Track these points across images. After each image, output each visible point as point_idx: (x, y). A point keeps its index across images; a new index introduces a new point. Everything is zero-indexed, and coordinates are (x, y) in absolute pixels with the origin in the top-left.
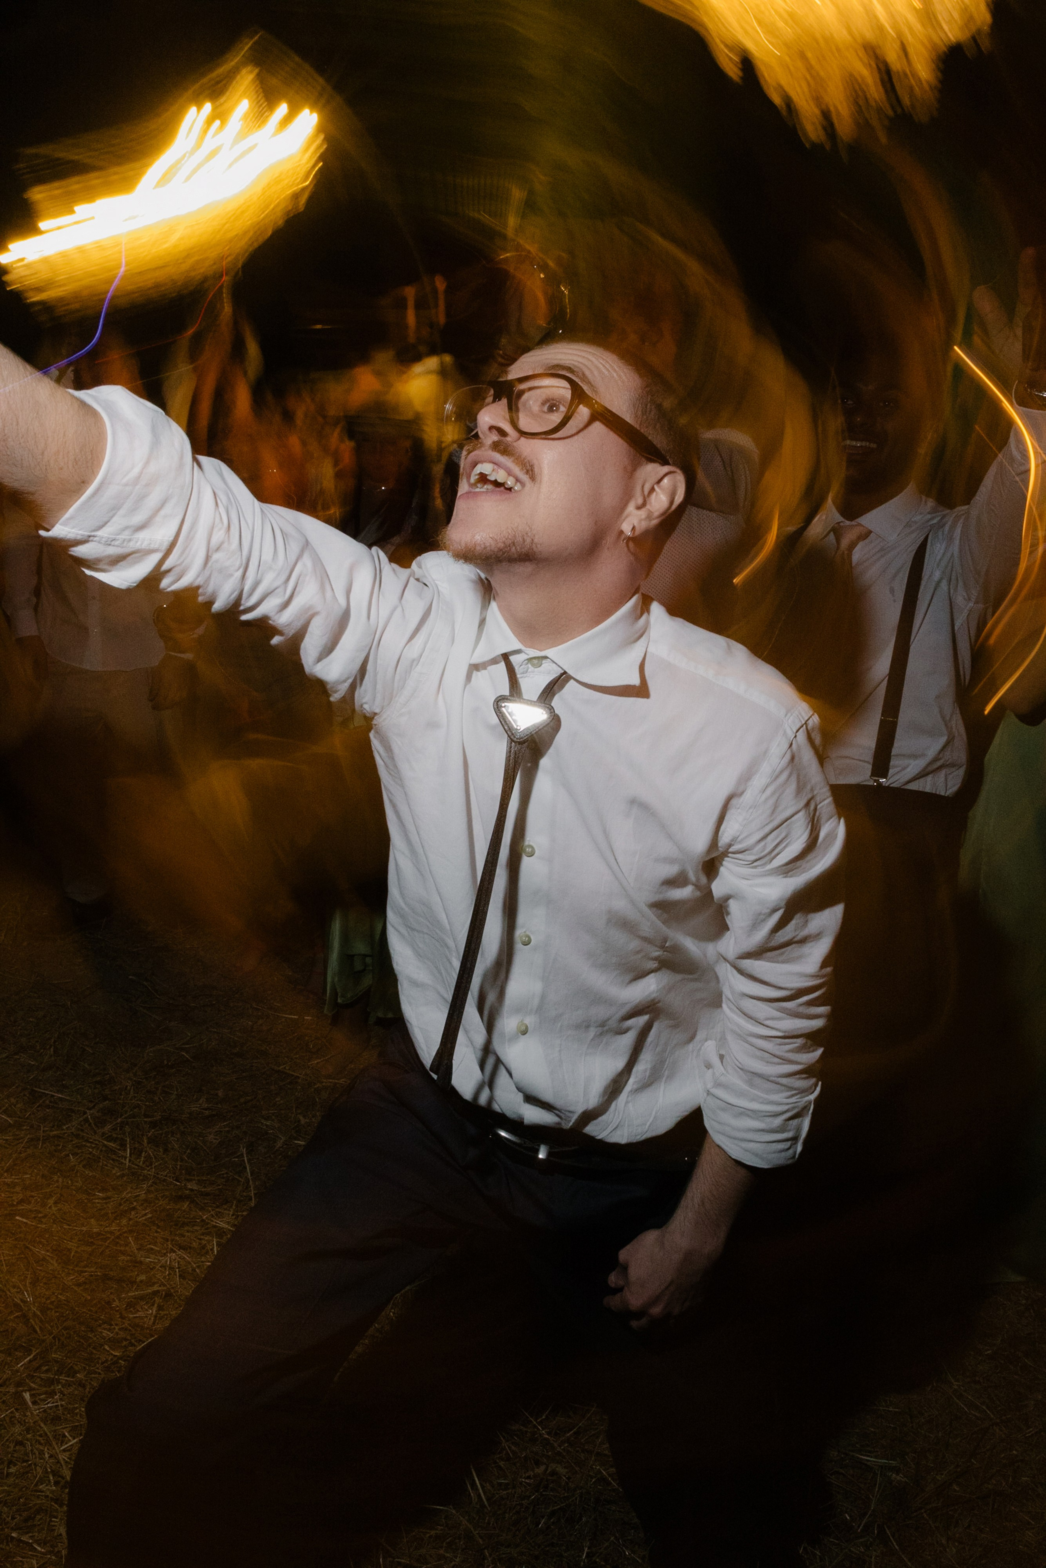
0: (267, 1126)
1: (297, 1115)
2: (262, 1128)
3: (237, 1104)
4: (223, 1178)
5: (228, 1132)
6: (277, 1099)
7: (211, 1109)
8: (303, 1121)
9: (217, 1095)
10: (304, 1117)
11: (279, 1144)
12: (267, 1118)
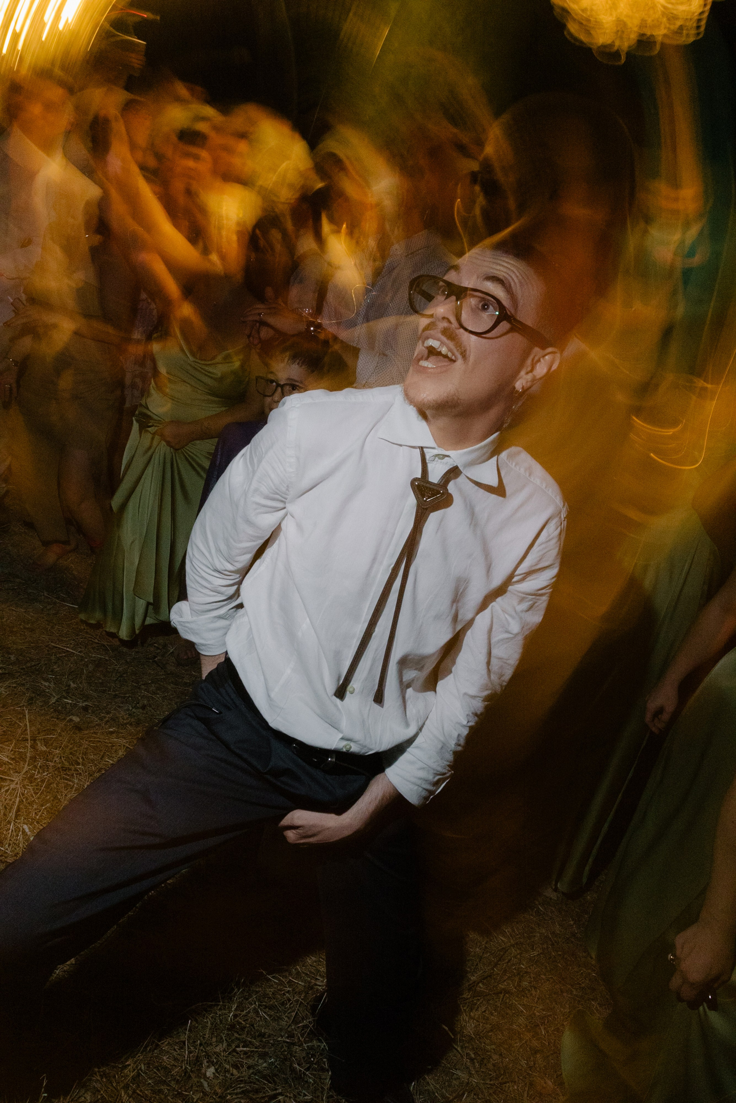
0: (45, 686)
1: (68, 680)
2: (41, 687)
3: (24, 667)
4: (7, 722)
5: (15, 687)
6: (55, 667)
7: (4, 669)
8: (73, 685)
9: (10, 658)
10: (74, 682)
11: (53, 700)
12: (47, 680)
